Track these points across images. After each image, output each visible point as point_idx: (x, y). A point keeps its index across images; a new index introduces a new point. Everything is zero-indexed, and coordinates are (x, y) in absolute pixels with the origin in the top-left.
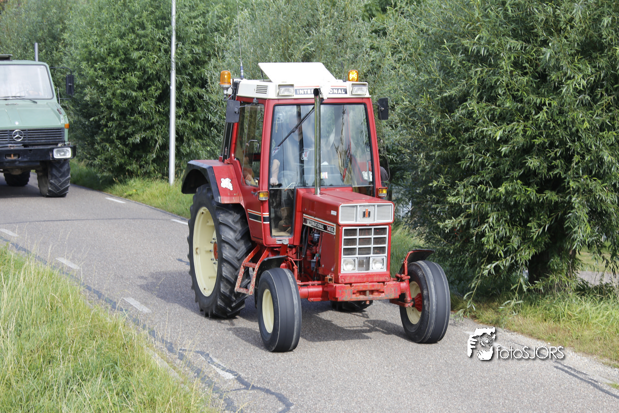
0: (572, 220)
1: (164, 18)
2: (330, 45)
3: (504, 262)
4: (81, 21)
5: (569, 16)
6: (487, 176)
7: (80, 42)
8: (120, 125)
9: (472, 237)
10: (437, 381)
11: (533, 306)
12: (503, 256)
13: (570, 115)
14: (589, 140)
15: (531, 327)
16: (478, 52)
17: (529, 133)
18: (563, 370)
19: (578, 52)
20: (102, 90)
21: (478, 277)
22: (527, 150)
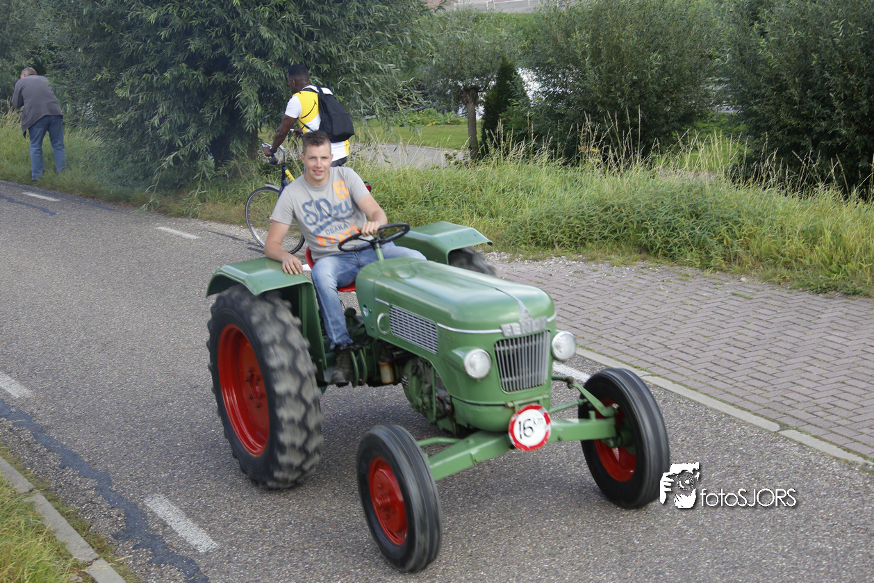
0: (241, 100)
3: (183, 152)
6: (152, 63)
9: (148, 129)
10: (131, 282)
11: (222, 191)
12: (181, 145)
14: (247, 16)
15: (223, 213)
17: (185, 14)
18: (256, 250)
21: (159, 170)
22: (188, 32)
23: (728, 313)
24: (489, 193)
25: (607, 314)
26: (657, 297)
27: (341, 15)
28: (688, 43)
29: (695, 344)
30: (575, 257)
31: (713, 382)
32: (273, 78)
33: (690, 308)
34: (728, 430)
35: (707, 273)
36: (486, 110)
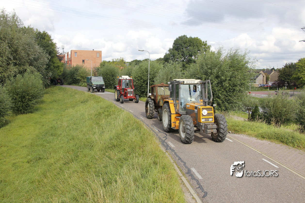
1: (147, 71)
2: (175, 76)
4: (134, 72)
5: (214, 72)
7: (134, 75)
8: (140, 88)
13: (214, 88)
14: (217, 92)
16: (199, 77)
19: (215, 78)
20: (137, 83)
23: (298, 156)
24: (254, 127)
25: (274, 152)
26: (284, 151)
27: (232, 94)
28: (290, 107)
29: (291, 161)
30: (269, 141)
31: (294, 168)
32: (220, 102)
33: (290, 154)
34: (297, 178)
35: (294, 148)
36: (252, 113)
